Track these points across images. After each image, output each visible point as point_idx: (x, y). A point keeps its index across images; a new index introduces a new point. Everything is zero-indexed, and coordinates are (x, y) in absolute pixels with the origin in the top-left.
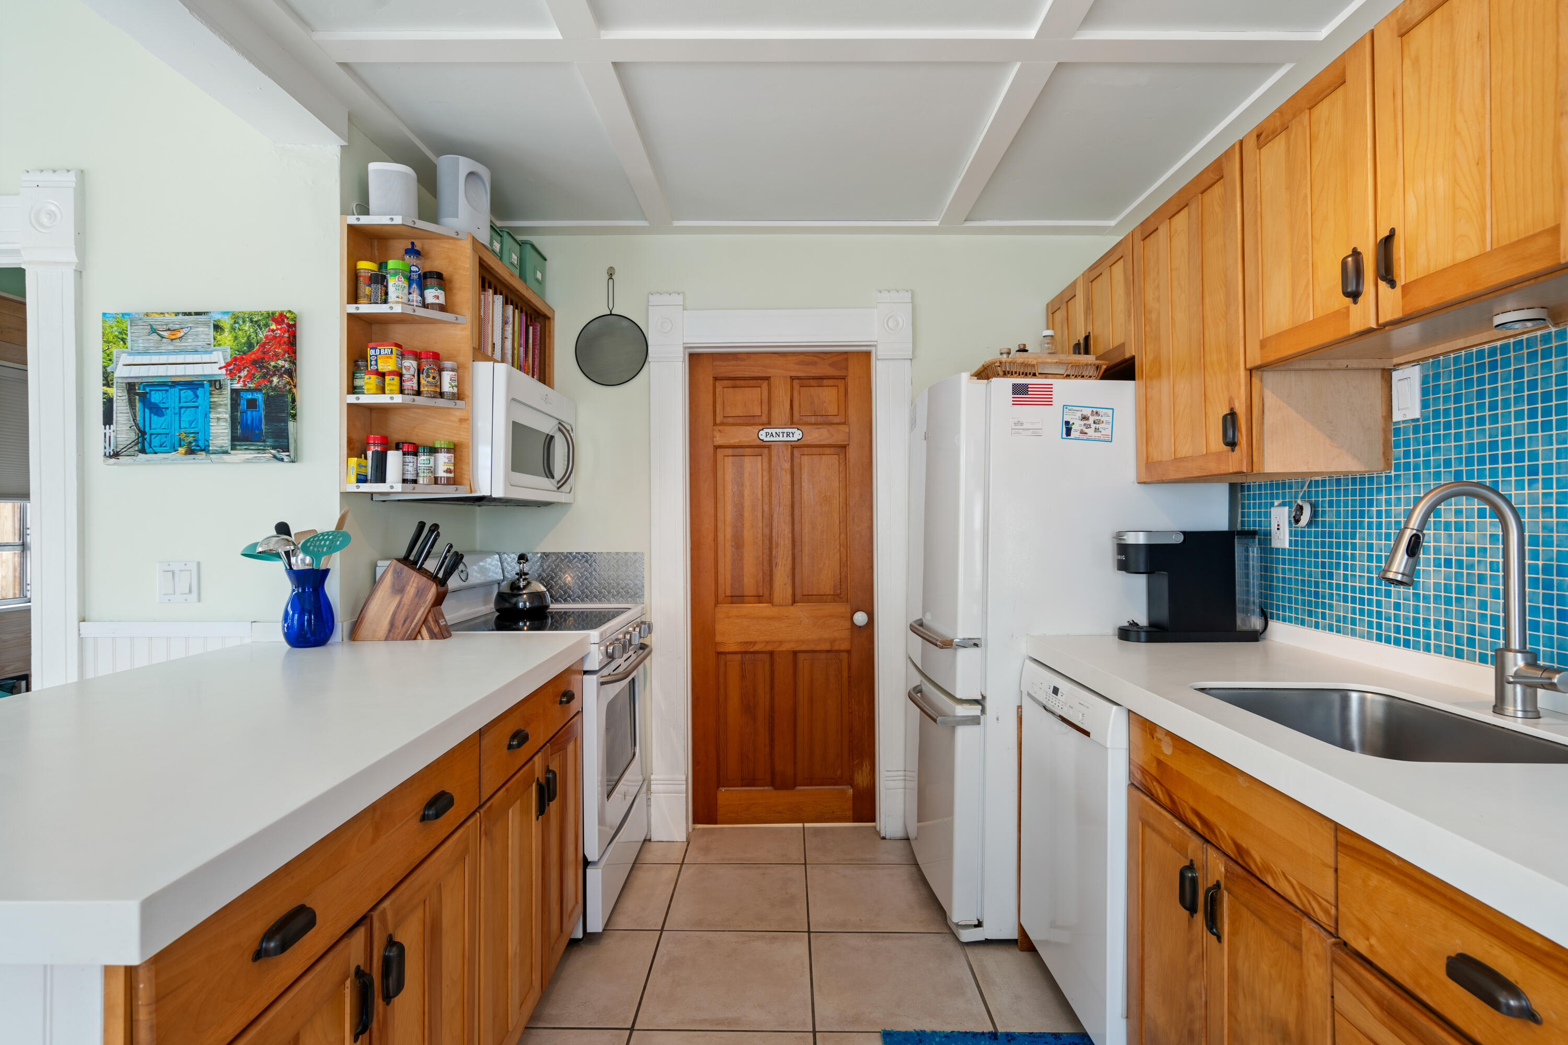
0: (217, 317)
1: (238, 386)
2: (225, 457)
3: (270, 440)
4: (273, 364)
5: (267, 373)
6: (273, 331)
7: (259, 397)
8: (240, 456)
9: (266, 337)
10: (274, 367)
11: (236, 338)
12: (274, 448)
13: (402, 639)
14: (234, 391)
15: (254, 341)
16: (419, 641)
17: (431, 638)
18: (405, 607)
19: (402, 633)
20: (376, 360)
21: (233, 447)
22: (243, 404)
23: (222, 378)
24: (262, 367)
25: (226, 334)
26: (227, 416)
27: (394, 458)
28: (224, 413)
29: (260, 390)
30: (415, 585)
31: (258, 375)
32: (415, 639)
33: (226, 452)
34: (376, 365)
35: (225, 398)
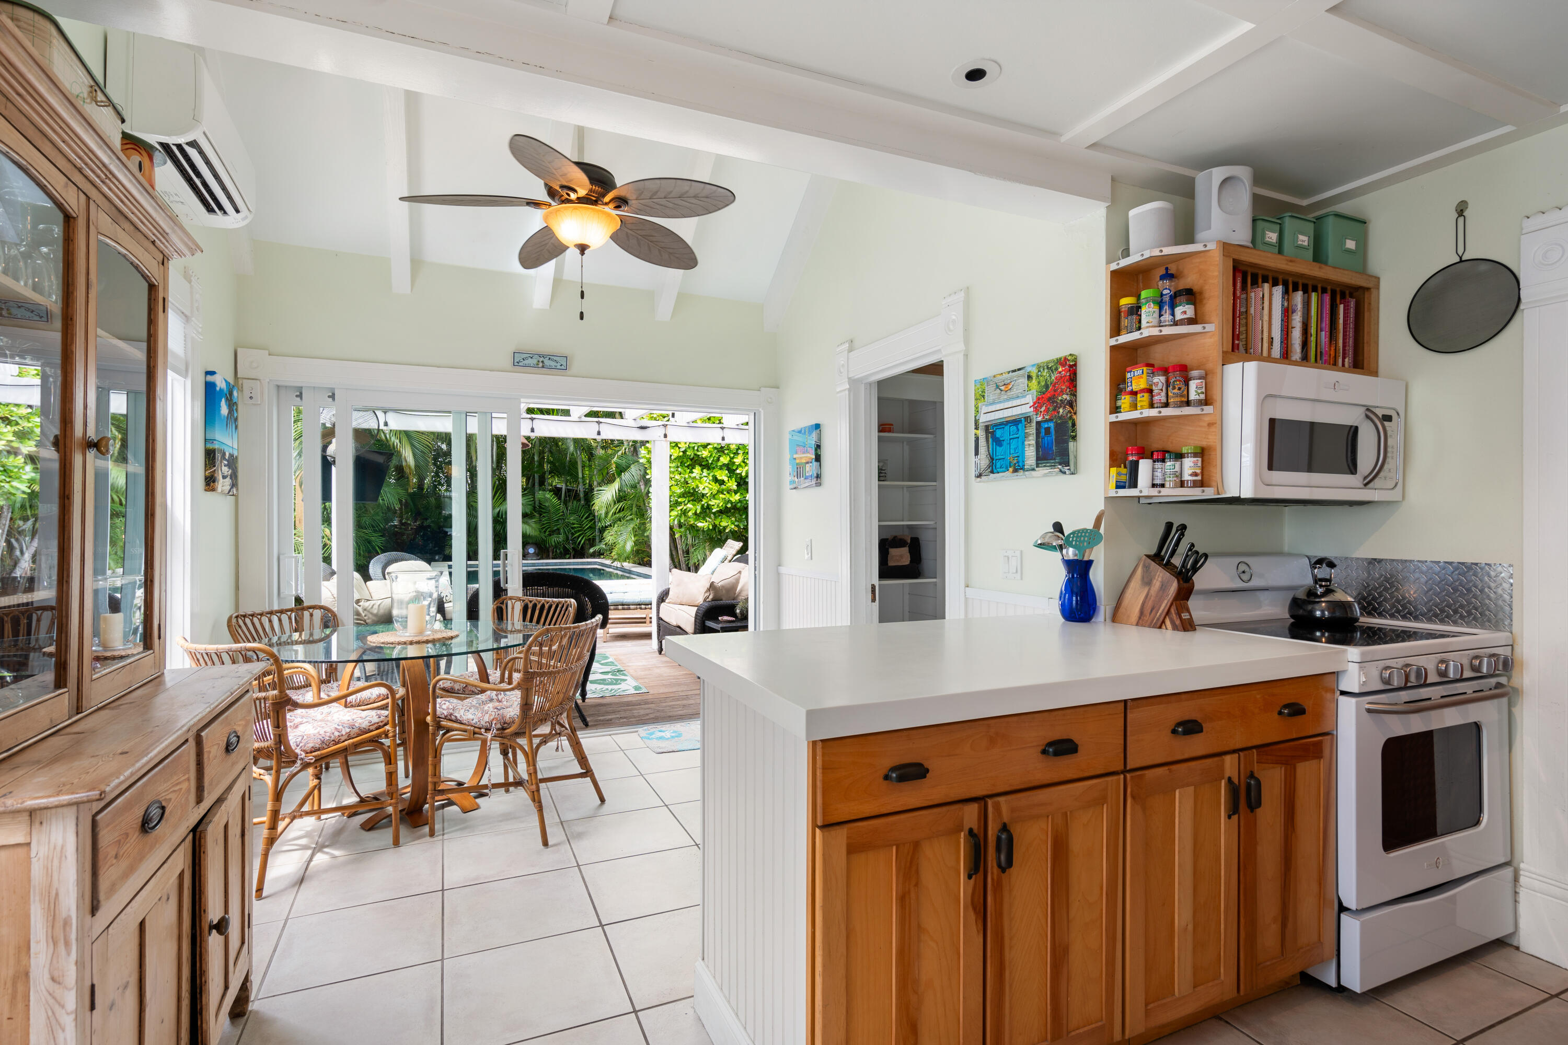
0: (1029, 369)
1: (1040, 419)
2: (1033, 473)
3: (1058, 458)
4: (1060, 398)
5: (1056, 406)
6: (1060, 372)
7: (1051, 425)
8: (1042, 471)
9: (1056, 378)
10: (1061, 400)
11: (1039, 383)
12: (1060, 464)
13: (1149, 627)
14: (1038, 423)
15: (1049, 383)
16: (1164, 630)
17: (1174, 629)
18: (1152, 598)
19: (1149, 621)
20: (1131, 382)
21: (1037, 466)
22: (1043, 431)
23: (1031, 414)
24: (1053, 402)
25: (1034, 381)
26: (1034, 442)
27: (1145, 466)
28: (1032, 441)
29: (1052, 420)
30: (1160, 579)
31: (1051, 408)
32: (1160, 627)
33: (1033, 470)
34: (1131, 385)
35: (1032, 430)
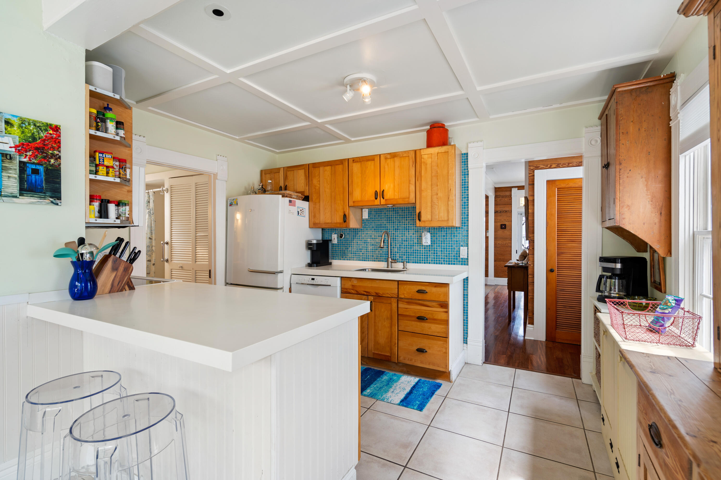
0: (8, 117)
1: (26, 160)
2: (15, 199)
3: (49, 193)
4: (51, 152)
5: (47, 156)
6: (50, 134)
7: (41, 169)
8: (26, 200)
9: (46, 136)
10: (51, 154)
11: (23, 132)
12: (51, 197)
13: (118, 292)
14: (20, 162)
15: (37, 137)
16: (124, 292)
17: (130, 290)
18: (119, 277)
19: (117, 289)
20: (103, 160)
21: (21, 194)
22: (29, 171)
23: (12, 153)
24: (43, 153)
25: (15, 128)
26: (17, 176)
27: (112, 208)
28: (15, 174)
29: (42, 165)
30: (123, 266)
31: (40, 156)
32: (122, 291)
33: (16, 197)
35: (15, 165)
